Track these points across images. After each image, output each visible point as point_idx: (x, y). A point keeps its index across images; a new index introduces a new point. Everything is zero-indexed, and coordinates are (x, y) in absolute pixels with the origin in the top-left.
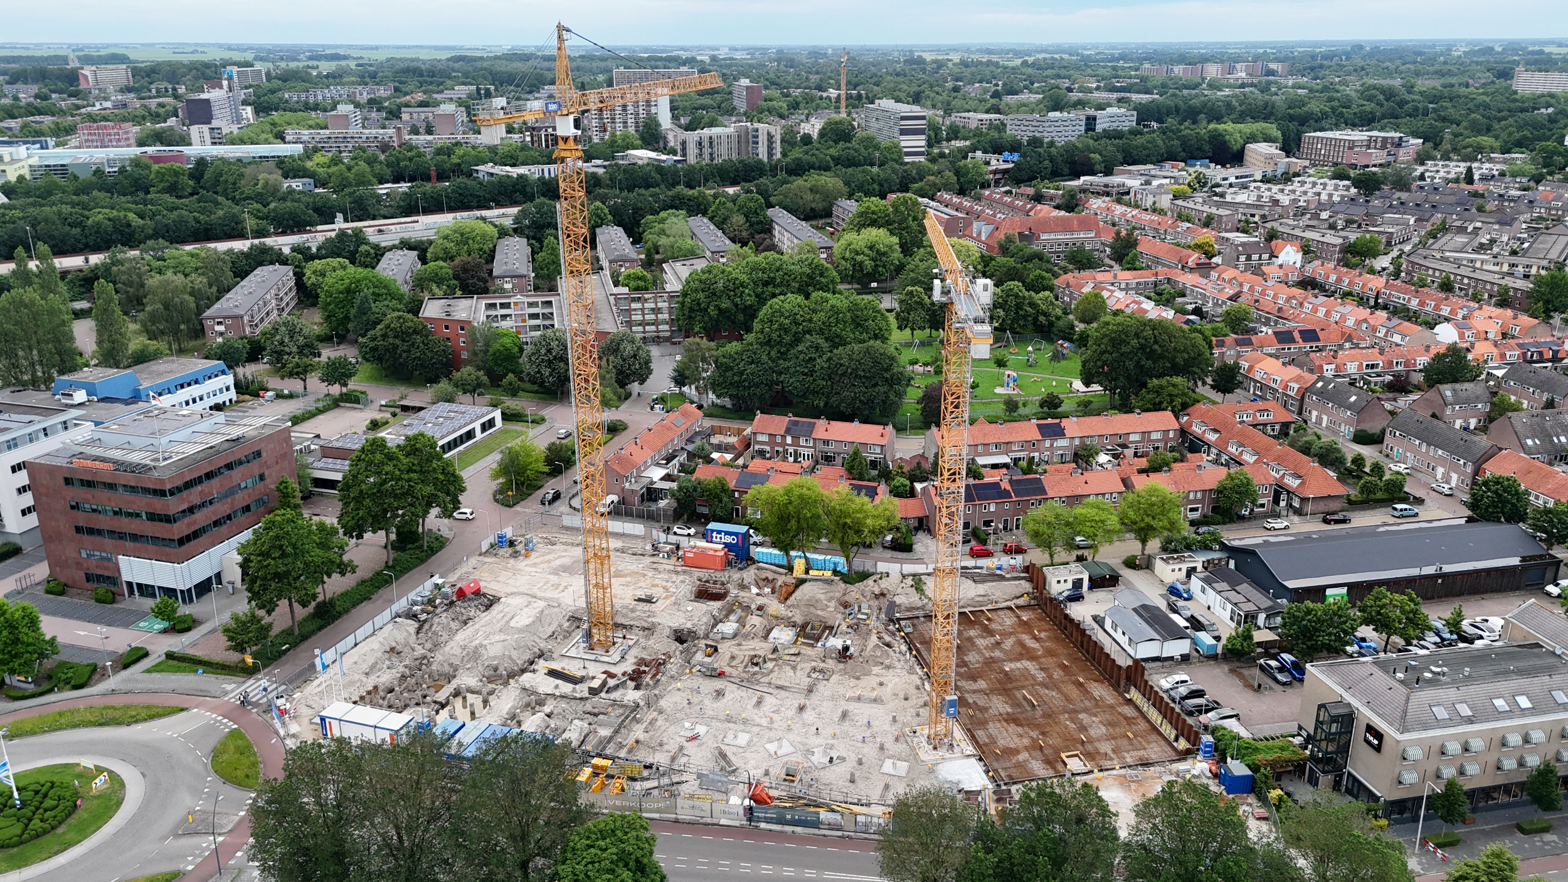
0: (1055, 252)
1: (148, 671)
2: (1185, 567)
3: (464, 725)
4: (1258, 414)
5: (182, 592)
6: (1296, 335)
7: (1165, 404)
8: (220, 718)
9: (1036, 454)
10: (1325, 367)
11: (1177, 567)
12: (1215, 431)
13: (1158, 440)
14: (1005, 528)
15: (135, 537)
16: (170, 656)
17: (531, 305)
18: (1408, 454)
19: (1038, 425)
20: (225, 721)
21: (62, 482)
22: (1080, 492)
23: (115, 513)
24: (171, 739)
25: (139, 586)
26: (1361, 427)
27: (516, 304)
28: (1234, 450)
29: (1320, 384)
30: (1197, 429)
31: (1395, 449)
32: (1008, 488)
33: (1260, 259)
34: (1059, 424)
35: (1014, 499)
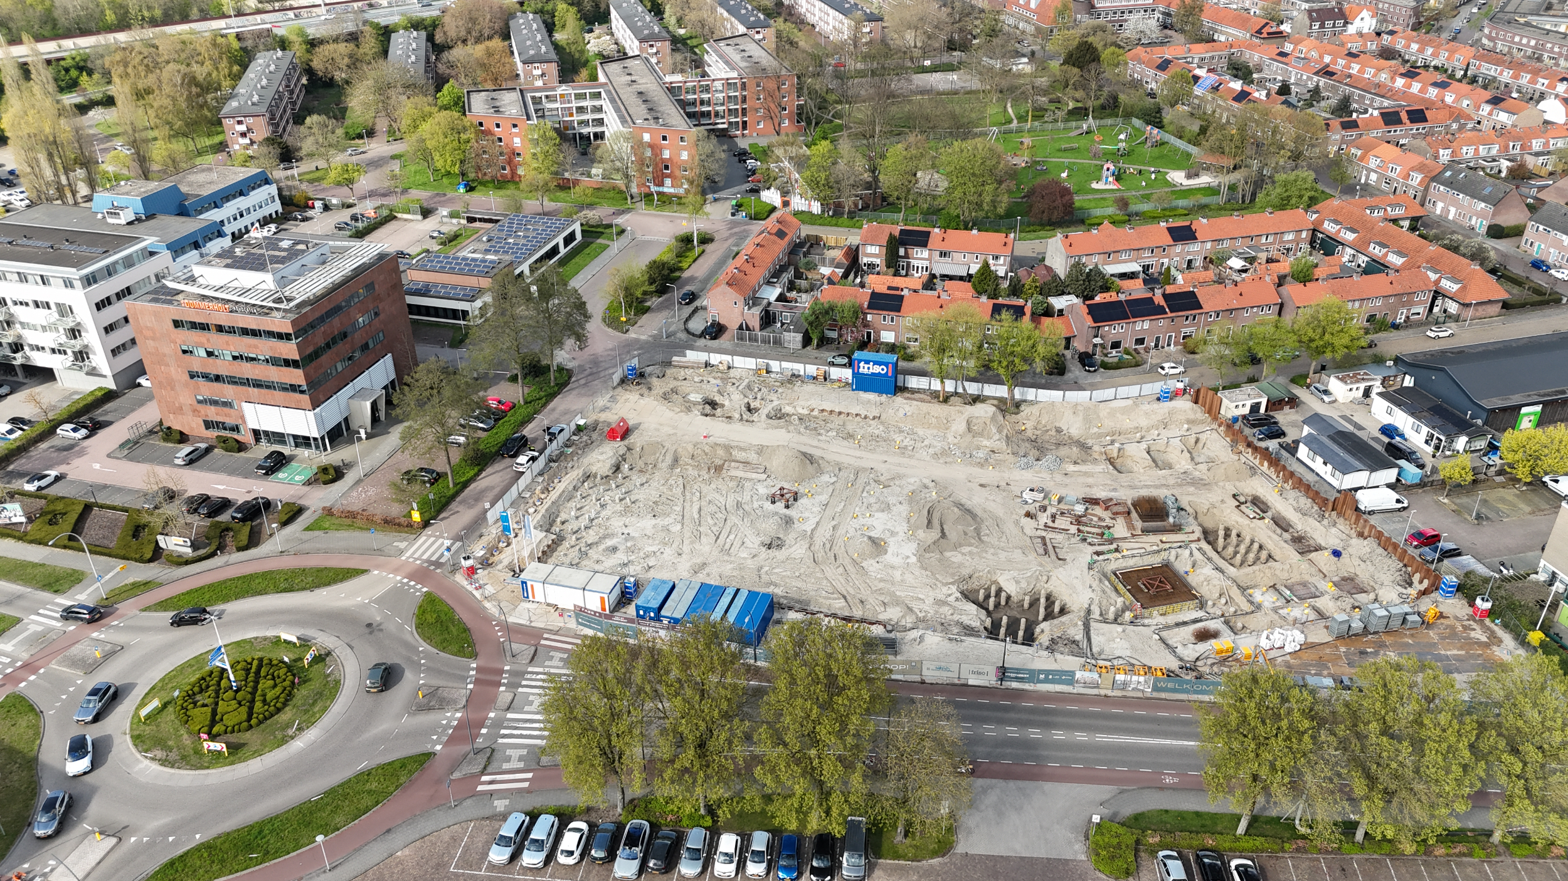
0: (1110, 21)
1: (308, 529)
2: (1362, 386)
3: (673, 587)
4: (1389, 209)
5: (315, 439)
6: (1404, 116)
7: (1293, 201)
8: (405, 580)
9: (1166, 261)
10: (1441, 152)
11: (1354, 386)
12: (1352, 230)
13: (1289, 242)
14: (1156, 346)
15: (258, 384)
16: (329, 512)
17: (579, 97)
18: (1552, 250)
19: (1169, 229)
20: (412, 583)
21: (171, 324)
22: (1235, 304)
23: (235, 358)
24: (365, 606)
25: (266, 433)
26: (1494, 222)
27: (562, 96)
28: (1376, 251)
29: (1448, 174)
30: (1329, 227)
31: (1536, 245)
32: (1163, 303)
33: (1334, 26)
34: (1189, 227)
35: (1170, 315)
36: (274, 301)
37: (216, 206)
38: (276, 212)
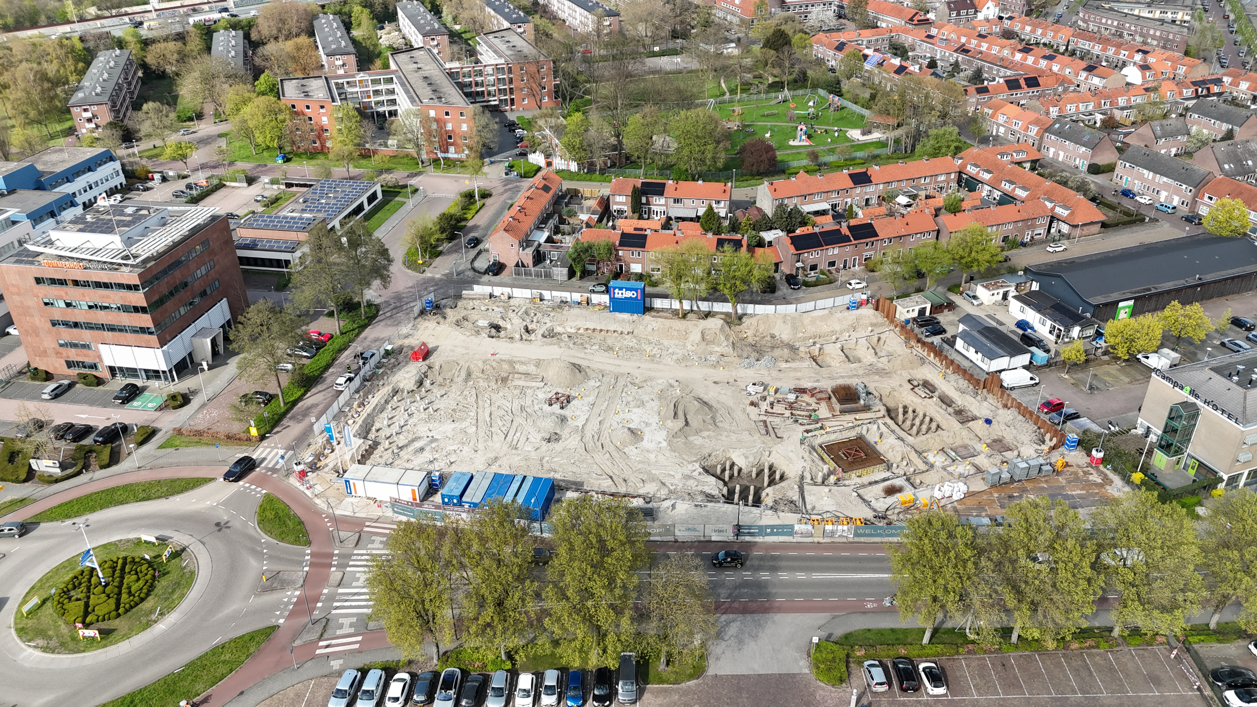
0: (798, 13)
1: (161, 447)
2: (1001, 291)
3: (472, 478)
4: (1015, 154)
5: (164, 372)
6: (1022, 82)
7: (943, 150)
8: (247, 485)
9: (849, 200)
10: (1051, 109)
11: (996, 292)
12: (989, 172)
13: (941, 182)
14: (845, 267)
15: (112, 329)
16: (179, 432)
17: (375, 82)
18: (1136, 182)
19: (851, 175)
20: (253, 487)
21: (33, 282)
22: (903, 232)
23: (90, 307)
24: (213, 508)
25: (121, 369)
26: (1093, 162)
27: (360, 81)
28: (1007, 187)
29: (1057, 126)
30: (971, 170)
31: (1124, 178)
32: (848, 233)
33: (967, 14)
34: (865, 173)
35: (854, 242)
36: (122, 258)
37: (68, 181)
38: (121, 184)
